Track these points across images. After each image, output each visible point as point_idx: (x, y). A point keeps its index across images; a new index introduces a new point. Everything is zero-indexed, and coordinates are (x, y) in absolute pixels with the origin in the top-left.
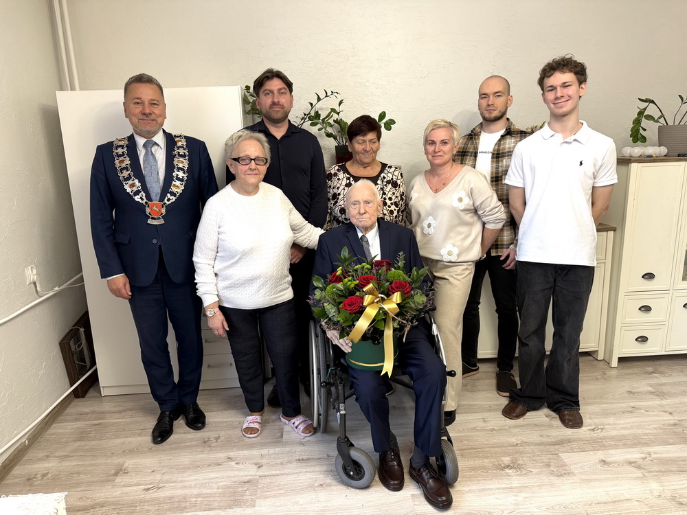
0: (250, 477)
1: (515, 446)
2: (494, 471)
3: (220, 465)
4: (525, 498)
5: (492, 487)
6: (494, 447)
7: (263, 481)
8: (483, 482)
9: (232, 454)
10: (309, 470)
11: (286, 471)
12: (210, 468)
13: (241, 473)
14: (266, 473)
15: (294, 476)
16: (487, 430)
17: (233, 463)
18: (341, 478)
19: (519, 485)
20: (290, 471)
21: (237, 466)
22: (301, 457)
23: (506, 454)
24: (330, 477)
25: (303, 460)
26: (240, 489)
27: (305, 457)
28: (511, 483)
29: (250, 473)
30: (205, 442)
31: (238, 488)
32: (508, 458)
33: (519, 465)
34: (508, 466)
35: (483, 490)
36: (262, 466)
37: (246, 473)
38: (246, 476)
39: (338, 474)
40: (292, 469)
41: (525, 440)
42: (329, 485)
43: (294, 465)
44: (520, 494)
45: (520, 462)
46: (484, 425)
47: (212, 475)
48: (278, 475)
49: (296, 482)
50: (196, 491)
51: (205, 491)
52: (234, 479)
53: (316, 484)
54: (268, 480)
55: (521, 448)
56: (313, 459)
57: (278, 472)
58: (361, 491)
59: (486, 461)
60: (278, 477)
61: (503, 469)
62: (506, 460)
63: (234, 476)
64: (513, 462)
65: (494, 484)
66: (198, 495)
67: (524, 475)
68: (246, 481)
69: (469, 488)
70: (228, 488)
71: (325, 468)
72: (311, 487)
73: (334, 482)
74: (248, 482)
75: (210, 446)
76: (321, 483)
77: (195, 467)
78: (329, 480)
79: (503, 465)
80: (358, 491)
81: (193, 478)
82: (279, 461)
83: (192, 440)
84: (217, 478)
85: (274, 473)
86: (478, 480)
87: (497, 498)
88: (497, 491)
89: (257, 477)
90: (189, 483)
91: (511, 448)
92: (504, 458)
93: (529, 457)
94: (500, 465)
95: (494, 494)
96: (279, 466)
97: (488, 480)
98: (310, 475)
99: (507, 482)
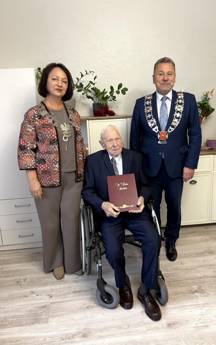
0: (45, 304)
1: (200, 278)
2: (189, 295)
3: (27, 296)
4: (207, 310)
5: (188, 304)
6: (188, 280)
7: (53, 306)
8: (183, 301)
9: (34, 289)
10: (80, 298)
11: (67, 299)
12: (21, 299)
13: (40, 302)
14: (55, 301)
15: (71, 302)
16: (184, 269)
17: (35, 295)
18: (99, 302)
19: (203, 303)
20: (69, 299)
21: (38, 297)
22: (75, 290)
23: (195, 284)
24: (93, 302)
25: (77, 292)
26: (39, 312)
27: (78, 290)
28: (199, 302)
29: (45, 301)
30: (18, 282)
31: (38, 311)
32: (196, 286)
33: (202, 290)
34: (196, 291)
35: (183, 306)
36: (52, 296)
37: (42, 301)
38: (43, 303)
39: (98, 300)
40: (70, 298)
41: (205, 274)
42: (92, 307)
43: (72, 295)
44: (203, 308)
45: (203, 288)
46: (182, 266)
47: (22, 303)
48: (62, 302)
49: (73, 306)
50: (12, 314)
51: (17, 314)
52: (35, 306)
53: (85, 307)
54: (56, 305)
55: (203, 279)
56: (82, 291)
57: (62, 300)
58: (112, 310)
59: (184, 288)
60: (62, 303)
61: (193, 293)
62: (195, 287)
63: (35, 304)
64: (199, 289)
65: (189, 303)
66: (14, 317)
67: (206, 296)
68: (43, 306)
69: (174, 306)
70: (32, 311)
71: (90, 296)
72: (82, 309)
73: (95, 305)
74: (44, 307)
75: (21, 285)
76: (88, 306)
77: (11, 298)
78: (92, 304)
79: (193, 291)
80: (109, 310)
81: (10, 306)
82: (62, 293)
83: (10, 281)
84: (25, 305)
85: (59, 300)
86: (180, 301)
87: (191, 311)
88: (191, 307)
89: (49, 304)
90: (8, 309)
91: (197, 280)
92: (194, 286)
93: (208, 285)
94: (191, 290)
95: (189, 309)
96: (62, 296)
97: (185, 300)
98: (81, 301)
99: (196, 301)
